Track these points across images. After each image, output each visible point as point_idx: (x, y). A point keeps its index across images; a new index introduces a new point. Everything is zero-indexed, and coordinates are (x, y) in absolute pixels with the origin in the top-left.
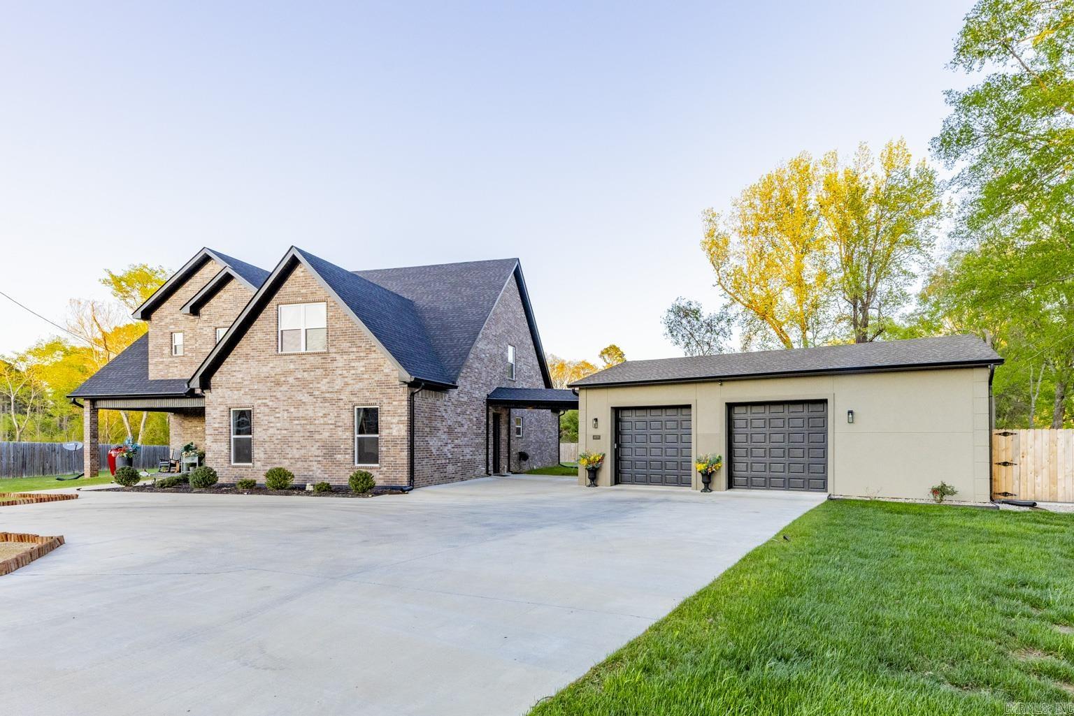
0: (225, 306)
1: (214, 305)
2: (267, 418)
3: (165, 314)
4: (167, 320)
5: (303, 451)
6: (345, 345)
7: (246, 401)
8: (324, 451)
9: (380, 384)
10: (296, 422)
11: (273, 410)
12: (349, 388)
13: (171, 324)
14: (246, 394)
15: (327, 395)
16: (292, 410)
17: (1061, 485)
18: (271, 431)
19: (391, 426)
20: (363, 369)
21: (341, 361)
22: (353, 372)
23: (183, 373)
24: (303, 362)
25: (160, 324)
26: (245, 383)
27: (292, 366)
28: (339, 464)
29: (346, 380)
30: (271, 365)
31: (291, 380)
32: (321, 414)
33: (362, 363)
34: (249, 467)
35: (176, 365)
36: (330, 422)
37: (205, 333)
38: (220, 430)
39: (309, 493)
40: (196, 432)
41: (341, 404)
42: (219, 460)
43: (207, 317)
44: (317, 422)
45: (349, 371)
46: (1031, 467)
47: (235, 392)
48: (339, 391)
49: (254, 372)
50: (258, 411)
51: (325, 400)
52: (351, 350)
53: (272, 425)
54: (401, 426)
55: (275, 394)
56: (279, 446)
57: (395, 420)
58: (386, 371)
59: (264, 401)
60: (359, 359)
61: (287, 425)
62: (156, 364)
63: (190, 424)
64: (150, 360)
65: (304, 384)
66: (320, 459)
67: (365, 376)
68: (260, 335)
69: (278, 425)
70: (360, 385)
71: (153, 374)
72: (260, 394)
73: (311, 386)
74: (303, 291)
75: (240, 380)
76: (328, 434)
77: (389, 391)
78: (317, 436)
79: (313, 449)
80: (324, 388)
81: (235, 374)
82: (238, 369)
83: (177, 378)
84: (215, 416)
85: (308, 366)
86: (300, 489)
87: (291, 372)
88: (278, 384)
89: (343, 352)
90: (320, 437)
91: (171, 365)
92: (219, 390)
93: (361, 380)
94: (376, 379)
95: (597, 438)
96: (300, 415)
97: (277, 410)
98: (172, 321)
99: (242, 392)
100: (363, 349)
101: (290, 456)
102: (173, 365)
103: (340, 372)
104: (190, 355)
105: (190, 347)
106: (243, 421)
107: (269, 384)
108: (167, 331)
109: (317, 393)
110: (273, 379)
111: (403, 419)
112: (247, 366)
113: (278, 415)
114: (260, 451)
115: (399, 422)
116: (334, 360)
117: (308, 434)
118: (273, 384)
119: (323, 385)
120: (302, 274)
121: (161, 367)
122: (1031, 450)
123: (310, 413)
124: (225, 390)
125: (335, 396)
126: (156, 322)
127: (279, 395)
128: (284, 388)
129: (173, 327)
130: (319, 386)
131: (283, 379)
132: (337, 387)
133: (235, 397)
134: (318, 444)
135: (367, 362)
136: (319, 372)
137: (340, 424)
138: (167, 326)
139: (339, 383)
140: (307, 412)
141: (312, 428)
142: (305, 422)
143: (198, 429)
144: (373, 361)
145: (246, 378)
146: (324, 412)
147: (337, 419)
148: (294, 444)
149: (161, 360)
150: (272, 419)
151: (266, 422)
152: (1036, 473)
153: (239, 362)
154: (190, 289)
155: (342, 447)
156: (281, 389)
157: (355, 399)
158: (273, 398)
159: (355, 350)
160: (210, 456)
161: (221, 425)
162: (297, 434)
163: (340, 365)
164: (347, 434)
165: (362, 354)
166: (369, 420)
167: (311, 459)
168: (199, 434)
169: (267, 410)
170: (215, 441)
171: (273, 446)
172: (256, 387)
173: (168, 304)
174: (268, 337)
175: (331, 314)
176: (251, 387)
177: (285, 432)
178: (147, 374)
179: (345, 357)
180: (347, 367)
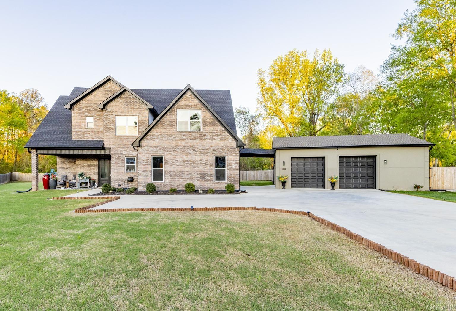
0: (121, 105)
1: (115, 104)
2: (171, 160)
3: (82, 107)
4: (84, 110)
5: (190, 176)
6: (211, 129)
7: (160, 153)
8: (201, 175)
9: (227, 146)
10: (187, 162)
11: (174, 157)
12: (213, 148)
13: (86, 112)
14: (160, 149)
15: (202, 151)
16: (184, 157)
17: (445, 184)
18: (174, 166)
19: (232, 164)
20: (219, 140)
21: (208, 136)
22: (214, 141)
23: (94, 137)
24: (190, 136)
25: (80, 111)
26: (160, 144)
27: (184, 137)
28: (208, 181)
29: (211, 144)
30: (174, 136)
31: (184, 143)
32: (199, 159)
33: (219, 137)
34: (162, 183)
35: (89, 133)
36: (203, 162)
37: (109, 118)
38: (146, 166)
39: (201, 194)
40: (83, 167)
41: (209, 155)
42: (146, 180)
43: (111, 110)
44: (197, 162)
45: (212, 140)
46: (436, 179)
47: (155, 148)
48: (207, 149)
49: (165, 140)
50: (167, 157)
51: (201, 153)
52: (213, 131)
53: (174, 164)
54: (237, 164)
55: (175, 150)
56: (178, 173)
57: (234, 162)
58: (230, 141)
59: (170, 153)
60: (217, 135)
61: (182, 164)
62: (77, 132)
63: (80, 163)
64: (72, 130)
65: (190, 146)
66: (198, 179)
67: (220, 143)
68: (168, 123)
69: (177, 163)
70: (218, 147)
71: (75, 137)
72: (168, 149)
73: (194, 146)
74: (190, 104)
75: (157, 143)
76: (202, 168)
77: (231, 149)
78: (197, 169)
79: (195, 174)
80: (200, 148)
81: (154, 140)
82: (156, 138)
83: (90, 139)
84: (143, 159)
85: (192, 137)
86: (196, 192)
87: (184, 140)
88: (177, 145)
89: (209, 132)
90: (199, 169)
91: (86, 133)
92: (146, 147)
93: (218, 144)
94: (225, 144)
95: (284, 169)
96: (189, 159)
97: (177, 157)
98: (86, 110)
99: (159, 148)
100: (219, 131)
101: (183, 178)
102: (87, 133)
103: (208, 141)
104: (98, 128)
105: (98, 124)
106: (158, 162)
107: (172, 145)
108: (84, 115)
109: (197, 150)
110: (175, 143)
111: (237, 161)
112: (161, 136)
113: (177, 159)
114: (168, 176)
115: (236, 163)
116: (205, 135)
117: (193, 168)
118: (174, 145)
119: (200, 146)
120: (190, 97)
121: (80, 133)
122: (437, 174)
123: (193, 158)
124: (149, 147)
125: (206, 151)
126: (76, 110)
127: (178, 150)
128: (180, 147)
129: (87, 113)
130: (198, 146)
131: (180, 143)
132: (207, 147)
133: (155, 151)
134: (197, 172)
135: (221, 137)
136: (198, 140)
137: (208, 163)
138: (83, 112)
139: (207, 146)
140: (192, 158)
141: (194, 165)
142: (191, 162)
143: (85, 165)
144: (223, 137)
145: (160, 142)
146: (200, 158)
147: (207, 161)
148: (186, 172)
149: (80, 130)
150: (174, 161)
151: (171, 162)
152: (438, 181)
153: (156, 134)
154: (97, 95)
155: (209, 173)
156: (179, 147)
157: (215, 153)
158: (175, 152)
159: (215, 131)
160: (141, 178)
161: (147, 164)
162: (187, 168)
163: (208, 137)
164: (211, 168)
165: (218, 133)
166: (220, 161)
167: (194, 179)
168: (86, 167)
169: (171, 157)
170: (144, 171)
171: (175, 173)
172: (166, 146)
173: (84, 102)
174: (172, 124)
175: (204, 115)
176: (163, 146)
177: (181, 167)
178: (71, 136)
179: (210, 134)
180: (211, 139)
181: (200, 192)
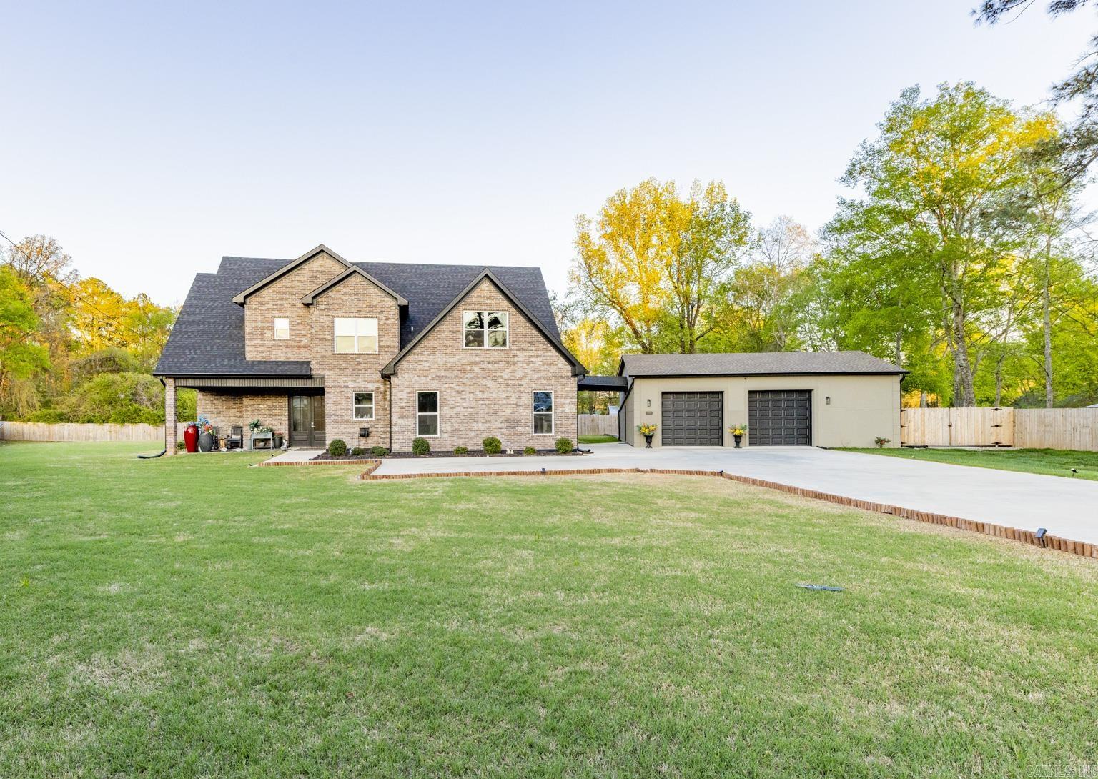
0: (345, 298)
2: (454, 399)
3: (266, 300)
4: (270, 306)
5: (488, 425)
6: (525, 345)
7: (433, 385)
8: (508, 424)
9: (554, 374)
10: (482, 402)
11: (459, 392)
12: (529, 378)
13: (274, 309)
14: (433, 379)
15: (509, 382)
16: (478, 392)
18: (458, 409)
19: (564, 405)
20: (541, 363)
21: (521, 357)
22: (532, 365)
23: (289, 355)
24: (488, 356)
25: (261, 308)
26: (432, 370)
27: (477, 359)
28: (520, 434)
29: (526, 371)
30: (458, 357)
31: (476, 369)
32: (505, 397)
33: (539, 359)
34: (437, 438)
35: (280, 347)
36: (512, 402)
37: (321, 321)
38: (407, 408)
39: (511, 455)
40: (258, 409)
41: (522, 389)
42: (406, 433)
44: (500, 402)
45: (528, 364)
46: (913, 428)
47: (423, 378)
48: (520, 379)
49: (441, 362)
50: (445, 393)
51: (507, 385)
52: (530, 348)
53: (458, 404)
54: (573, 405)
55: (461, 380)
56: (465, 421)
57: (568, 401)
58: (560, 365)
59: (450, 385)
60: (538, 356)
61: (473, 405)
62: (255, 346)
63: (252, 402)
64: (247, 342)
65: (489, 373)
66: (502, 430)
67: (542, 369)
68: (447, 333)
69: (464, 404)
70: (538, 375)
71: (251, 355)
72: (446, 380)
73: (495, 374)
75: (427, 368)
76: (511, 411)
77: (562, 380)
78: (500, 413)
79: (497, 423)
80: (506, 377)
81: (422, 363)
82: (425, 359)
83: (282, 359)
84: (401, 397)
85: (492, 359)
86: (502, 453)
87: (477, 364)
88: (464, 372)
89: (523, 350)
90: (504, 413)
91: (273, 347)
92: (406, 376)
93: (539, 371)
94: (552, 371)
95: (650, 413)
96: (485, 396)
97: (463, 393)
98: (275, 307)
99: (430, 377)
100: (541, 349)
101: (475, 428)
102: (276, 348)
103: (521, 365)
104: (298, 339)
105: (298, 332)
106: (428, 402)
107: (455, 372)
108: (270, 316)
109: (500, 380)
110: (459, 368)
111: (573, 400)
112: (434, 357)
113: (464, 397)
114: (447, 425)
115: (572, 403)
116: (515, 356)
117: (493, 411)
118: (459, 372)
119: (506, 374)
120: (487, 289)
121: (261, 349)
122: (913, 419)
123: (494, 395)
124: (411, 376)
125: (517, 383)
126: (255, 307)
127: (465, 381)
128: (470, 375)
129: (277, 312)
130: (502, 374)
131: (469, 368)
132: (519, 376)
133: (422, 382)
134: (501, 419)
135: (545, 358)
136: (502, 364)
137: (521, 404)
138: (268, 311)
139: (519, 373)
140: (491, 395)
141: (496, 407)
142: (489, 402)
143: (261, 406)
144: (548, 358)
145: (432, 367)
146: (506, 395)
147: (518, 400)
148: (480, 419)
149: (262, 342)
150: (458, 399)
151: (453, 402)
152: (916, 431)
153: (426, 353)
155: (523, 421)
156: (467, 376)
157: (534, 385)
158: (460, 384)
159: (533, 349)
160: (397, 429)
161: (407, 404)
162: (482, 412)
163: (521, 359)
164: (527, 411)
165: (539, 352)
166: (542, 401)
167: (495, 430)
168: (263, 411)
169: (454, 393)
170: (402, 417)
171: (460, 421)
172: (443, 374)
173: (271, 291)
174: (455, 335)
175: (513, 321)
176: (438, 374)
177: (472, 410)
178: (243, 354)
179: (525, 354)
180: (527, 361)
181: (508, 452)
